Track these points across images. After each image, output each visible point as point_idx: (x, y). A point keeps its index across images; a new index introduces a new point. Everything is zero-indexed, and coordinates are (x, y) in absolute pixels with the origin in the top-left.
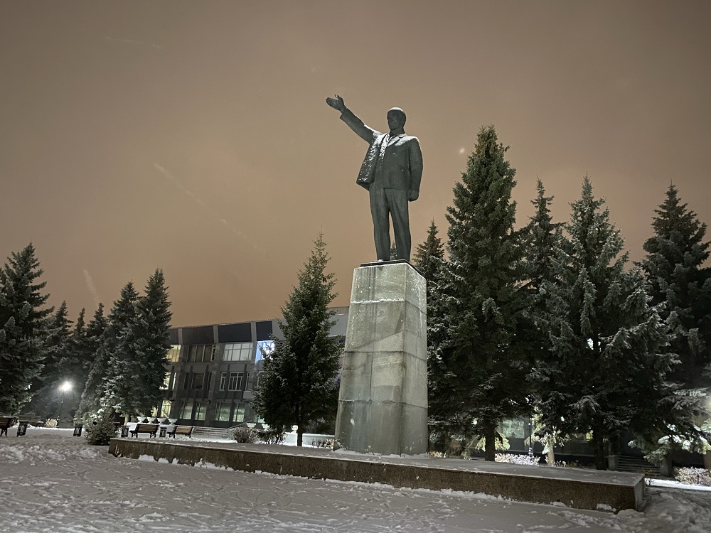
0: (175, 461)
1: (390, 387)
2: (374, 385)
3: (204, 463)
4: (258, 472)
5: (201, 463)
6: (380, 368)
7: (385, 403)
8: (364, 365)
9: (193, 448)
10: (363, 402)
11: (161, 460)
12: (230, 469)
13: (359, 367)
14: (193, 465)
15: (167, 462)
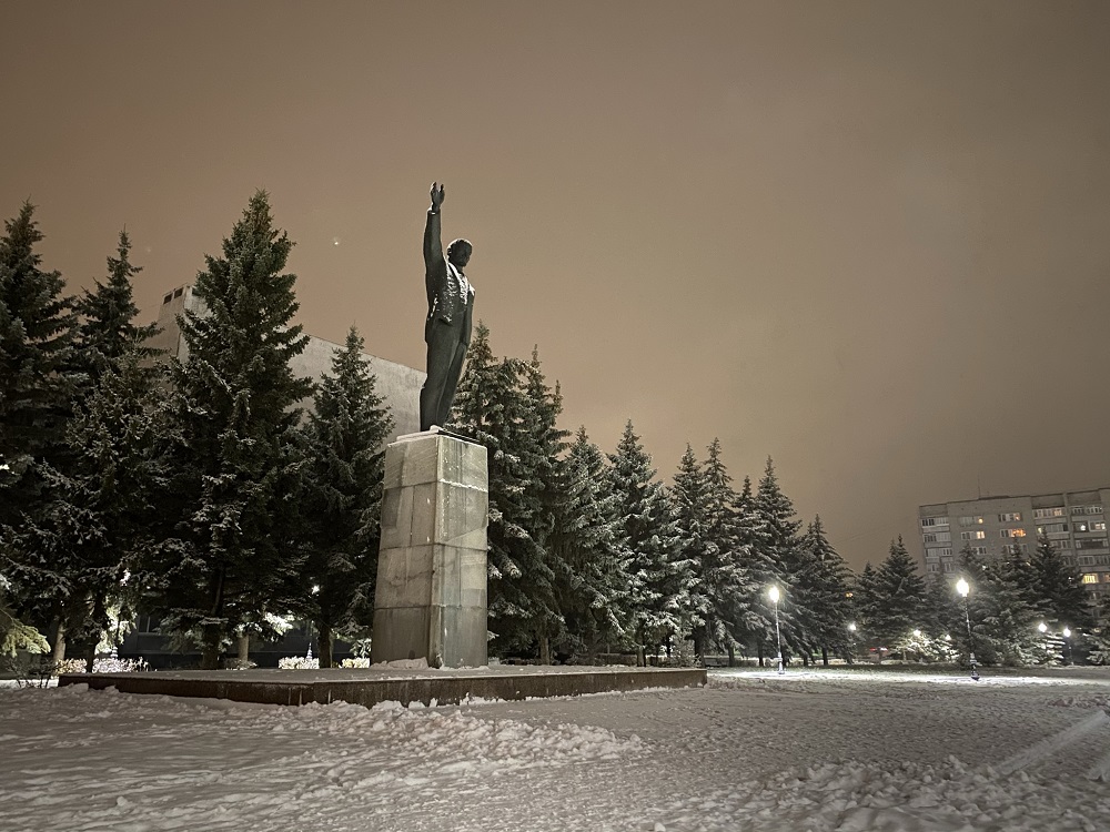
0: (434, 702)
1: (477, 591)
2: (464, 587)
3: (470, 699)
4: (529, 698)
5: (467, 699)
6: (468, 567)
7: (473, 608)
8: (454, 562)
9: (457, 680)
10: (454, 607)
11: (413, 705)
12: (501, 700)
13: (449, 565)
14: (458, 704)
15: (423, 706)
